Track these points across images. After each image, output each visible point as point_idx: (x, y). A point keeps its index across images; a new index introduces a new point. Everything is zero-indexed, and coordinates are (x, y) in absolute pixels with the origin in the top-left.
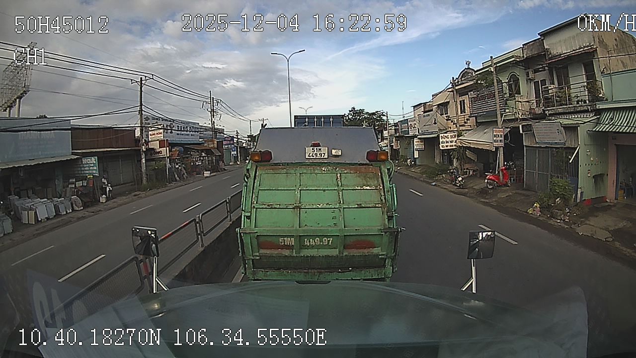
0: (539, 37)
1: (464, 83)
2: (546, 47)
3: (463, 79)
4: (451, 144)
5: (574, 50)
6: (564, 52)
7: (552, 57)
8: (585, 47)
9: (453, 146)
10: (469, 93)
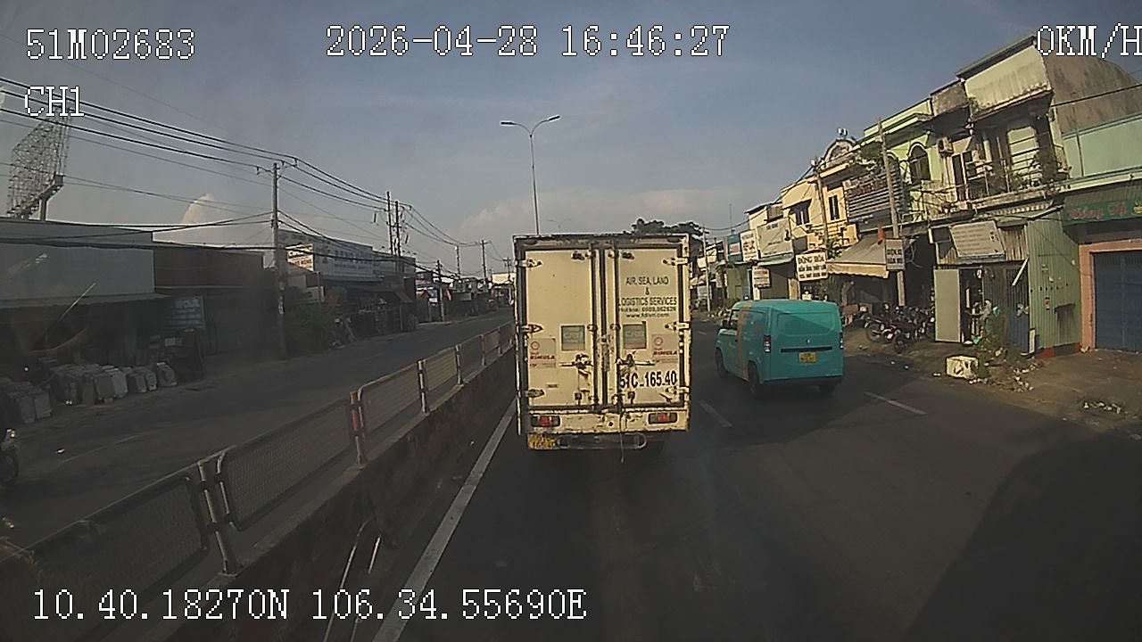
0: (958, 79)
1: (834, 167)
2: (969, 96)
3: (833, 158)
4: (816, 272)
6: (998, 103)
9: (818, 275)
10: (844, 183)
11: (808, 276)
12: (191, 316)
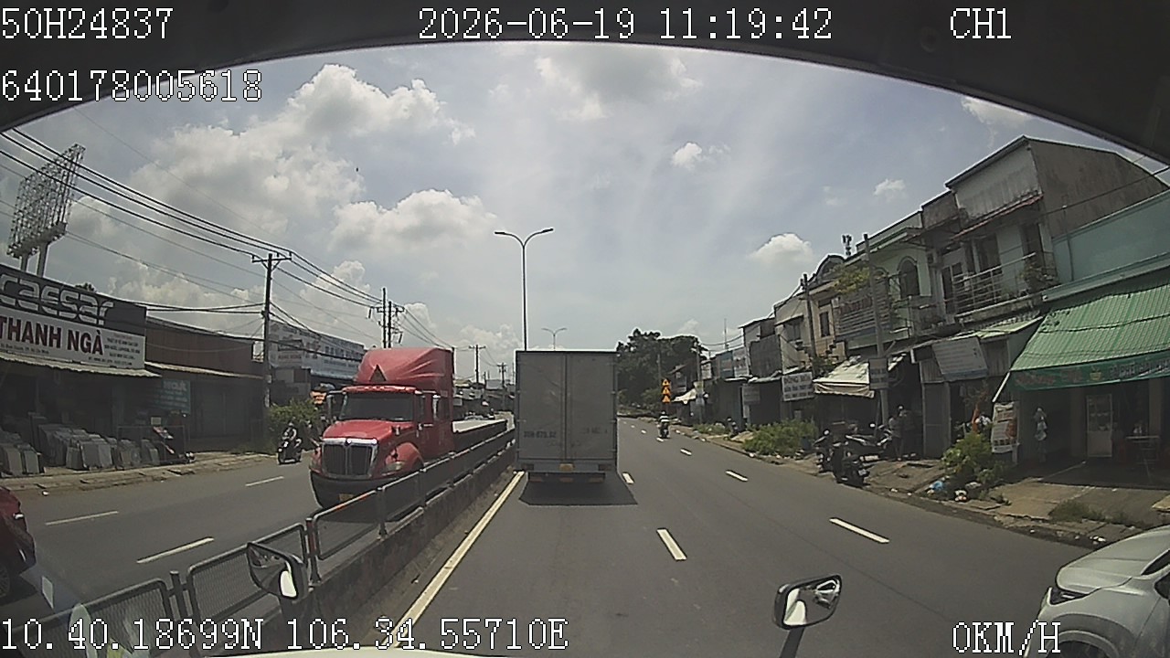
0: (948, 190)
1: (825, 283)
2: (959, 207)
3: (825, 275)
4: (802, 391)
5: (1005, 206)
6: (989, 211)
7: (969, 222)
8: (1022, 197)
9: (805, 394)
10: (833, 301)
11: (794, 396)
12: (178, 399)
